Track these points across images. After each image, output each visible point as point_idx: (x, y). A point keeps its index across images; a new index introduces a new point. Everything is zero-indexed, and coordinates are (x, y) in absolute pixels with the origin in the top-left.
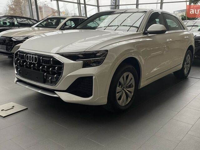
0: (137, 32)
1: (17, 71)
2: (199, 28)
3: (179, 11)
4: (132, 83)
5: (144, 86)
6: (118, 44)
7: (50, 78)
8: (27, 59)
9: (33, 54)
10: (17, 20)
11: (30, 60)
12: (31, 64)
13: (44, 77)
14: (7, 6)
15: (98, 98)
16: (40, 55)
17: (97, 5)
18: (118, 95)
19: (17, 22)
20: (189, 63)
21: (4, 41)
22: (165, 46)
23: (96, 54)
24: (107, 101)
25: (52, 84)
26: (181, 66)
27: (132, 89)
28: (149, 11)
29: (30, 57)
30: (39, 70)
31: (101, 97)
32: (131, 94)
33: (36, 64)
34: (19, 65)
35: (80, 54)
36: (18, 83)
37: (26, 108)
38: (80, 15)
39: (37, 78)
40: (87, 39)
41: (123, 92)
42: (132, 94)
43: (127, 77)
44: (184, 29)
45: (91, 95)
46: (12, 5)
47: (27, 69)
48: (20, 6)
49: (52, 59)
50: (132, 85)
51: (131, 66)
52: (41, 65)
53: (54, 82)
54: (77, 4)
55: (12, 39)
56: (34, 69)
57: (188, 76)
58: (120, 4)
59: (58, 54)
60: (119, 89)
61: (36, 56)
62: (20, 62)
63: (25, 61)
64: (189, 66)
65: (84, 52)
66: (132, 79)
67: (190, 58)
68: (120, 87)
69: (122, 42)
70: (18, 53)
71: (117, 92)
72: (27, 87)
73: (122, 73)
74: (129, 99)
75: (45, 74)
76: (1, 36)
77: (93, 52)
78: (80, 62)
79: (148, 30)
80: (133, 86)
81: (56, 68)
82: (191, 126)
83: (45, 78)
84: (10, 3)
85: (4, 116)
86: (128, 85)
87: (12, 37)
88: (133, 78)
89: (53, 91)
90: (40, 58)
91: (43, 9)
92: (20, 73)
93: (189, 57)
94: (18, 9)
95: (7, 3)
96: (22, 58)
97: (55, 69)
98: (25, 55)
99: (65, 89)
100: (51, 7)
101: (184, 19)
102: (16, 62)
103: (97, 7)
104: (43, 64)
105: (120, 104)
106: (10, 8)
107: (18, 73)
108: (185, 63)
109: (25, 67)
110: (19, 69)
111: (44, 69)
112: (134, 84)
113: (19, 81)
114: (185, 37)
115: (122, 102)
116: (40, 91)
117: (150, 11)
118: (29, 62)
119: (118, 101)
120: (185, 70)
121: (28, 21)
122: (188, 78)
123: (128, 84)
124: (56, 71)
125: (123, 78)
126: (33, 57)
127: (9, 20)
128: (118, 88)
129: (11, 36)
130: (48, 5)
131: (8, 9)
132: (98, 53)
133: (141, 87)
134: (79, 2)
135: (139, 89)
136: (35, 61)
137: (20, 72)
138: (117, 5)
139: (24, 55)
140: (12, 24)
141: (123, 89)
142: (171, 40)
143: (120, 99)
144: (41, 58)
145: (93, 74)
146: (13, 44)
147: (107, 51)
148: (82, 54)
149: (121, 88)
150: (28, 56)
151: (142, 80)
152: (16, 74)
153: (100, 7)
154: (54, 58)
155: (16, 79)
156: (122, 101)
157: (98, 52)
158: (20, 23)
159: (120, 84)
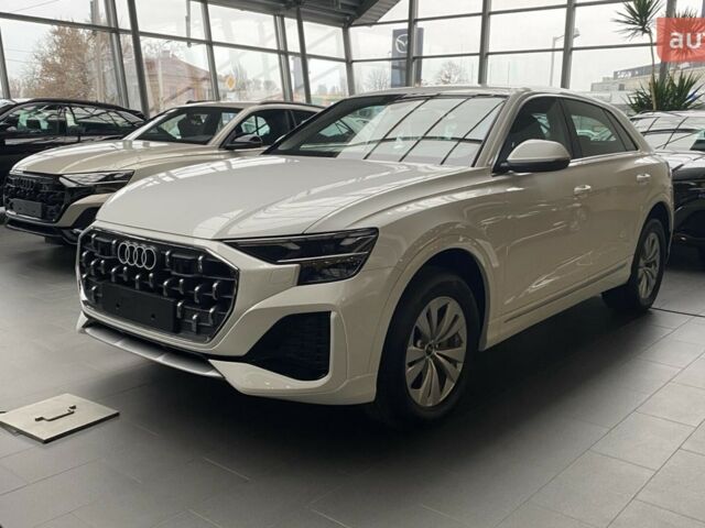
0: (473, 166)
1: (87, 294)
2: (696, 137)
3: (633, 70)
4: (457, 333)
5: (499, 341)
6: (413, 208)
7: (195, 317)
8: (123, 258)
9: (140, 242)
10: (73, 114)
11: (131, 261)
12: (133, 271)
13: (175, 314)
14: (36, 57)
15: (347, 381)
16: (163, 246)
17: (344, 57)
18: (411, 373)
19: (76, 120)
20: (654, 262)
21: (37, 187)
22: (578, 205)
23: (342, 239)
24: (375, 390)
25: (200, 337)
26: (626, 274)
27: (459, 353)
28: (514, 93)
29: (132, 248)
30: (160, 291)
31: (358, 377)
32: (455, 366)
33: (150, 272)
34: (93, 273)
35: (290, 241)
36: (88, 330)
37: (115, 412)
38: (289, 100)
39: (153, 316)
40: (314, 191)
41: (427, 361)
42: (460, 366)
43: (442, 312)
44: (637, 149)
45: (326, 372)
46: (53, 54)
47: (120, 286)
48: (79, 59)
49: (200, 258)
50: (457, 339)
51: (453, 278)
52: (168, 275)
53: (208, 331)
54: (276, 56)
55: (61, 179)
56: (144, 287)
57: (653, 306)
58: (424, 54)
59: (221, 240)
60: (413, 351)
61: (152, 248)
62: (98, 264)
63: (115, 262)
64: (654, 270)
65: (303, 234)
66: (456, 317)
67: (657, 245)
68: (419, 344)
69: (431, 200)
70: (93, 236)
71: (408, 360)
72: (119, 344)
73: (426, 301)
74: (450, 386)
75: (179, 304)
76: (25, 172)
77: (332, 236)
78: (290, 267)
79: (509, 158)
80: (461, 341)
81: (215, 285)
82: (649, 474)
83: (179, 315)
84: (47, 49)
85: (44, 439)
86: (446, 338)
87: (61, 176)
88: (461, 314)
89: (202, 359)
90: (164, 255)
91: (160, 69)
92: (96, 301)
93: (653, 241)
94: (72, 68)
95: (37, 49)
96: (103, 253)
97: (211, 289)
98: (114, 242)
99: (243, 352)
100: (185, 60)
101: (642, 106)
102: (84, 265)
103: (344, 64)
104: (174, 273)
105: (419, 402)
106: (45, 64)
107: (90, 299)
108: (642, 262)
109: (113, 279)
110: (94, 288)
111: (174, 288)
112: (464, 335)
113: (93, 324)
114: (639, 176)
115: (426, 395)
116: (160, 359)
117: (519, 94)
118: (127, 265)
119: (412, 391)
120: (640, 287)
121: (112, 114)
122: (651, 313)
123: (446, 333)
124: (213, 295)
125: (429, 315)
126: (140, 250)
127: (47, 114)
128: (411, 348)
129: (60, 173)
130: (177, 54)
131: (39, 67)
132: (348, 237)
133: (487, 347)
134: (282, 49)
135: (480, 349)
136: (149, 264)
137: (96, 298)
138: (414, 58)
139: (111, 244)
140: (58, 126)
141: (429, 353)
142: (588, 187)
143: (417, 384)
144: (168, 253)
145: (331, 305)
146: (66, 200)
147: (375, 230)
148: (296, 243)
149: (422, 347)
150: (124, 247)
151: (490, 323)
152: (85, 302)
153: (354, 64)
154: (207, 255)
155: (83, 320)
156: (425, 389)
157: (347, 234)
158: (84, 124)
159: (418, 335)
